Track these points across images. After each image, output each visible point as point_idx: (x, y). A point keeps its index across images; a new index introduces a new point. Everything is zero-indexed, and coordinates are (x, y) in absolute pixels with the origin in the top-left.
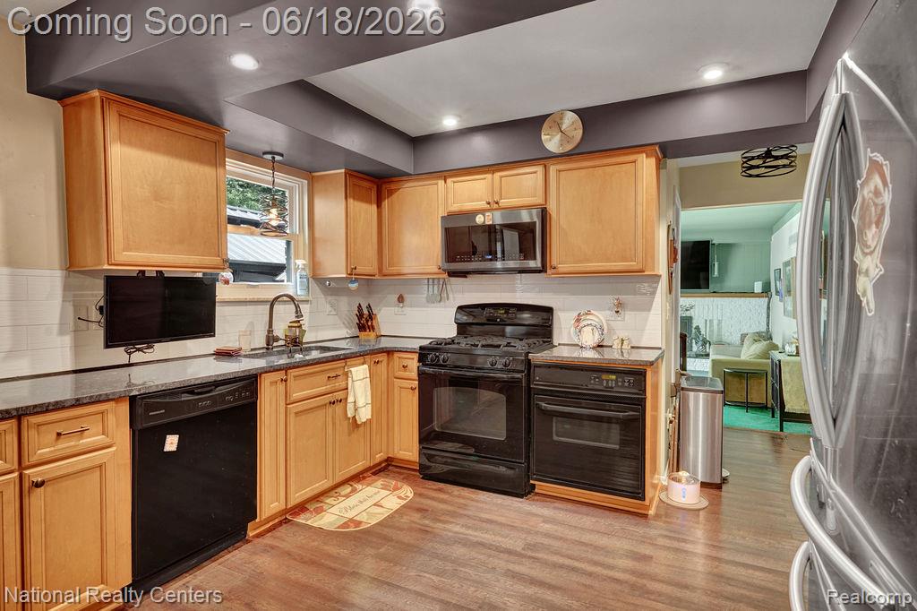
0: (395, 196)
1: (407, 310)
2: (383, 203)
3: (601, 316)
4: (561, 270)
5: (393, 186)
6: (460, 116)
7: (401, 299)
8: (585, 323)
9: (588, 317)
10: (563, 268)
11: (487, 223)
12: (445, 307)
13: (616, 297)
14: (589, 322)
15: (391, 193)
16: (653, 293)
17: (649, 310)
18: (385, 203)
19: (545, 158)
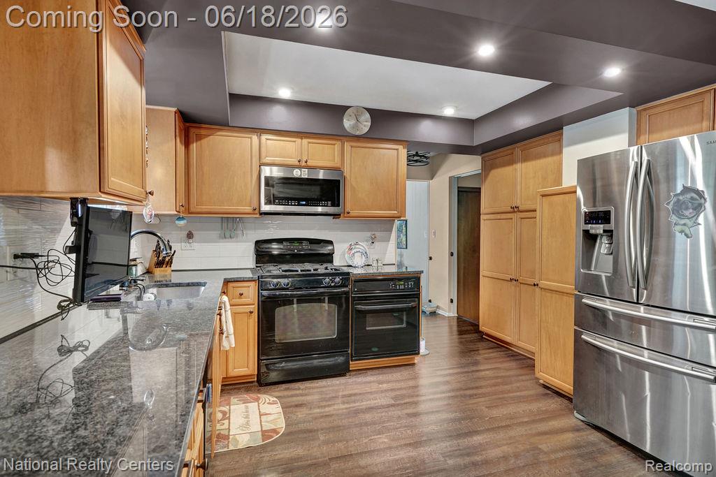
0: (205, 141)
1: (196, 245)
2: (191, 146)
3: (363, 246)
4: (351, 214)
5: (203, 132)
6: (293, 89)
7: (190, 236)
8: (355, 250)
9: (357, 246)
10: (353, 213)
11: (303, 177)
12: (237, 242)
13: (373, 233)
14: (358, 250)
15: (199, 138)
16: (391, 231)
17: (389, 241)
18: (194, 146)
19: (344, 136)
